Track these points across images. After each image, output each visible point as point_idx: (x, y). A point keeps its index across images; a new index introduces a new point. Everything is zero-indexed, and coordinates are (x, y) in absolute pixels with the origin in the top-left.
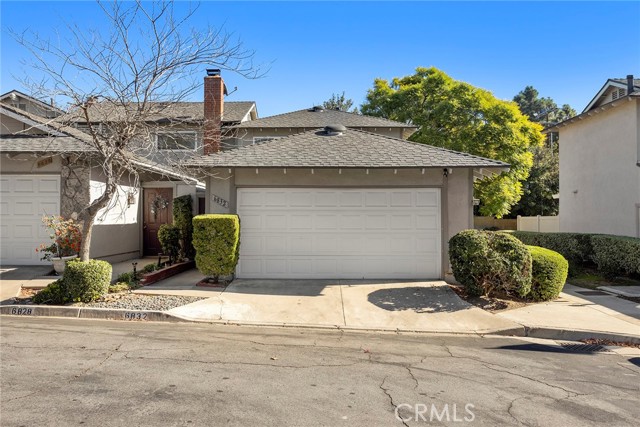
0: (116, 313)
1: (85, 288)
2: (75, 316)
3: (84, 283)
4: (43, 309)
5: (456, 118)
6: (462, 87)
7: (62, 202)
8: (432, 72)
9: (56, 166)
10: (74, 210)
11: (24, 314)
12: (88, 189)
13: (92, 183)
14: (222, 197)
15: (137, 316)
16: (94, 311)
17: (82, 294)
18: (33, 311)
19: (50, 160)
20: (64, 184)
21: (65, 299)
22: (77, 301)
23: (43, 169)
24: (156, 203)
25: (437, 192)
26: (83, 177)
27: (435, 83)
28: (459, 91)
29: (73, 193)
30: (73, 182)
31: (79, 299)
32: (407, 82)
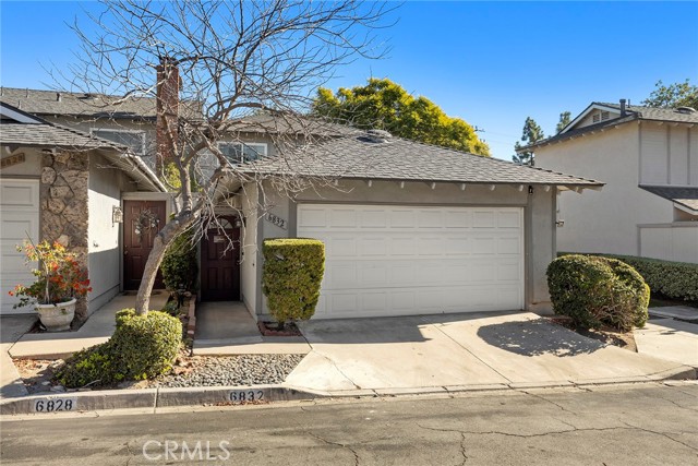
0: (215, 394)
1: (155, 357)
2: (150, 405)
3: (153, 349)
4: (92, 398)
5: (417, 133)
6: (421, 101)
7: (42, 220)
8: (385, 84)
9: (32, 165)
10: (63, 233)
11: (59, 409)
12: (84, 202)
13: (91, 194)
14: (278, 215)
15: (248, 396)
16: (180, 395)
17: (148, 368)
18: (74, 404)
19: (22, 158)
20: (46, 193)
21: (120, 376)
22: (142, 379)
23: (10, 170)
24: (143, 221)
25: (521, 211)
26: (79, 183)
27: (392, 96)
28: (420, 105)
29: (62, 207)
30: (62, 191)
31: (145, 376)
32: (358, 92)
